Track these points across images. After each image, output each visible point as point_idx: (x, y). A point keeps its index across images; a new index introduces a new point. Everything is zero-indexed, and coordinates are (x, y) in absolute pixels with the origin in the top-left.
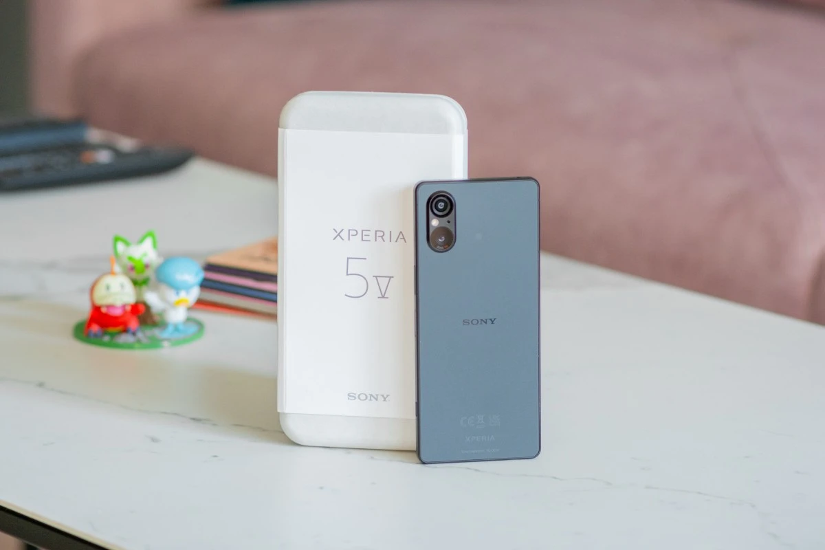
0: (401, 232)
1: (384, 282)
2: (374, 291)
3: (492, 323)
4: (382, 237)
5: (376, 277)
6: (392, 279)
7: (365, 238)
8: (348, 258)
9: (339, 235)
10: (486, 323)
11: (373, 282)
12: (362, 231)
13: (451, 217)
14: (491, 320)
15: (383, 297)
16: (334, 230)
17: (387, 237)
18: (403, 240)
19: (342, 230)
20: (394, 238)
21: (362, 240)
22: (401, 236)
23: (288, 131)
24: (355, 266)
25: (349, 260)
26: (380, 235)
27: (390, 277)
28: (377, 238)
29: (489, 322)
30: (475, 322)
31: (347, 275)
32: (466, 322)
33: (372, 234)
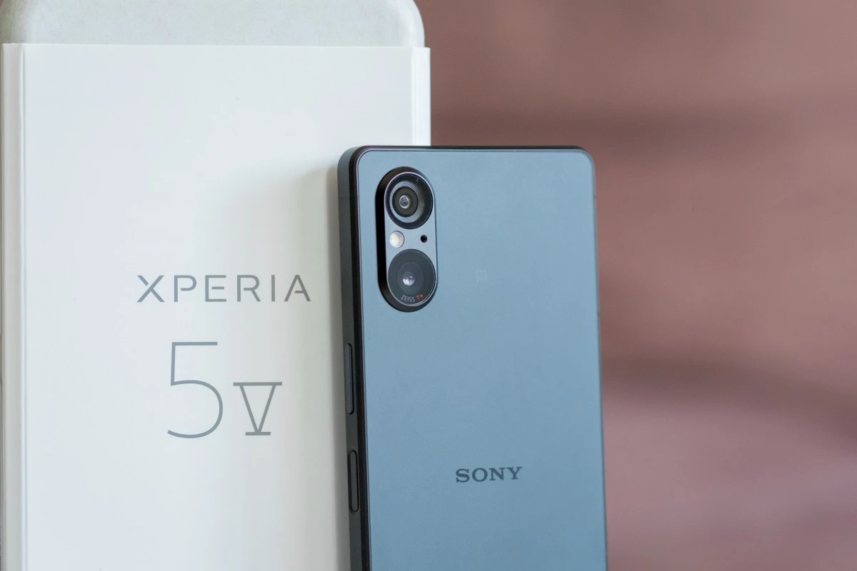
0: (297, 277)
1: (258, 397)
2: (236, 419)
3: (515, 478)
4: (253, 290)
5: (241, 385)
6: (277, 387)
7: (213, 294)
8: (174, 344)
9: (151, 289)
10: (501, 477)
11: (232, 397)
12: (207, 277)
13: (428, 228)
14: (511, 469)
15: (258, 432)
16: (141, 277)
17: (265, 291)
18: (302, 295)
19: (161, 277)
20: (282, 290)
21: (207, 300)
22: (297, 287)
23: (27, 46)
24: (192, 363)
25: (177, 347)
26: (248, 285)
27: (274, 385)
28: (243, 292)
29: (508, 474)
30: (480, 475)
31: (173, 383)
32: (462, 475)
33: (230, 284)
